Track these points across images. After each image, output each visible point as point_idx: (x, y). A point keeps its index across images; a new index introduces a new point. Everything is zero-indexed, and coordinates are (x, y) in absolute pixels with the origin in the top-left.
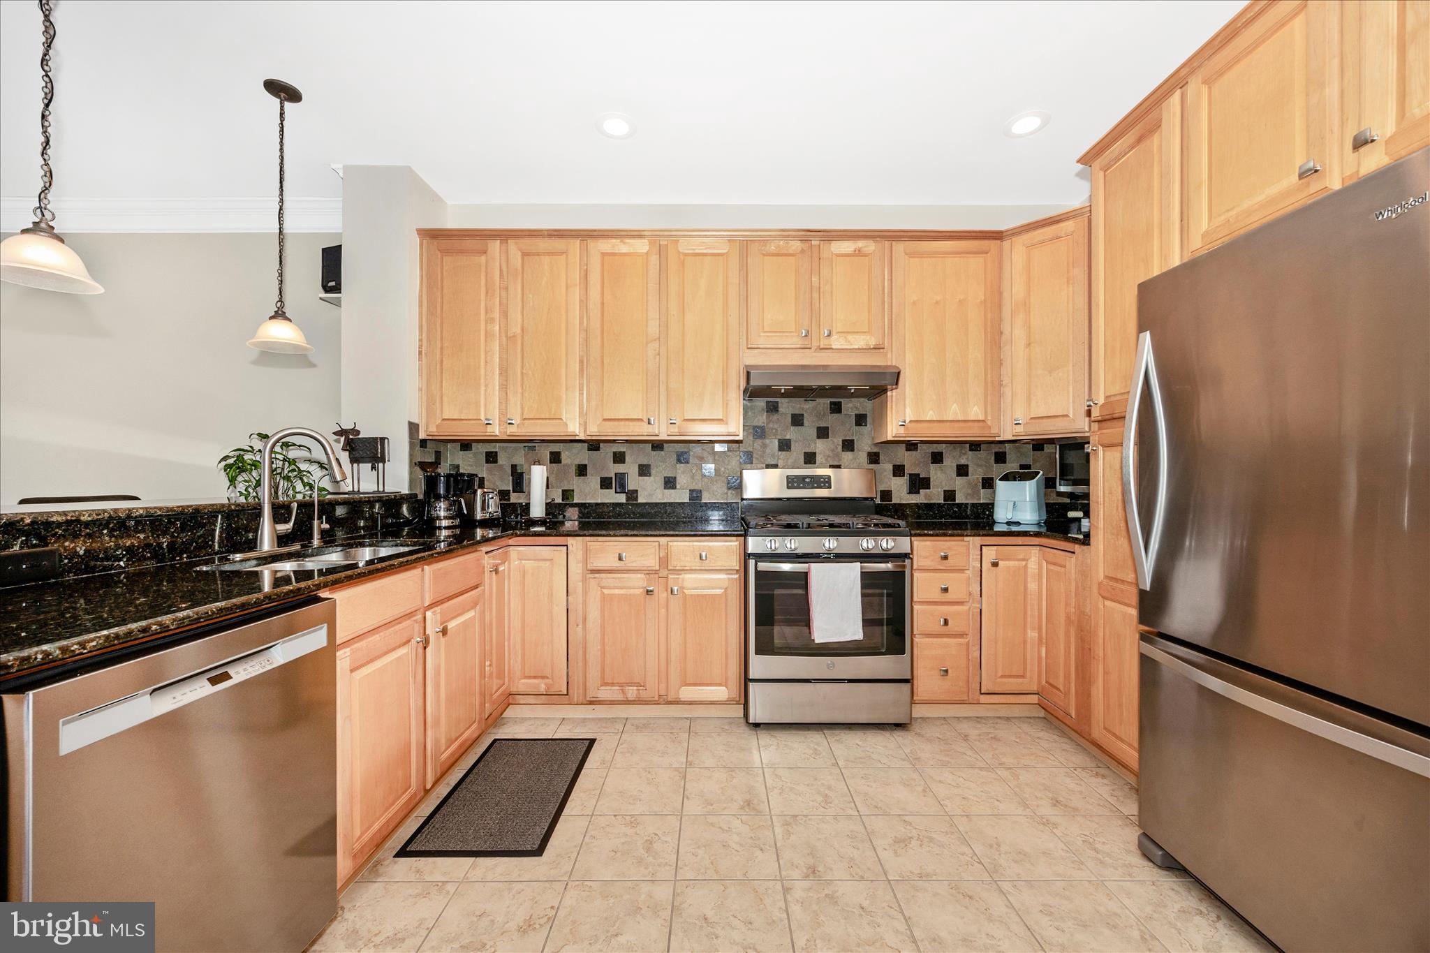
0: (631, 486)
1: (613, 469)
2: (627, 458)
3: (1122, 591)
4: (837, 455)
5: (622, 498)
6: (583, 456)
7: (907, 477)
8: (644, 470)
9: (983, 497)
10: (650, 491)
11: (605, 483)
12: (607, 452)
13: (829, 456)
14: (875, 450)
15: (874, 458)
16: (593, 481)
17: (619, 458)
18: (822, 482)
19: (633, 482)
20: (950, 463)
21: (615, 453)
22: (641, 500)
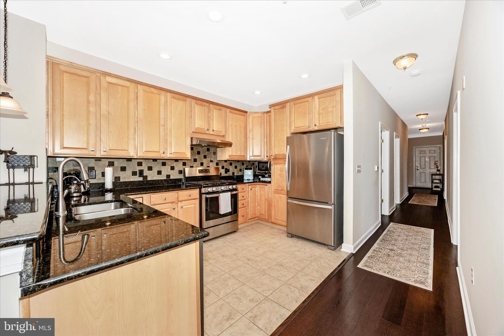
0: (145, 174)
1: (138, 169)
2: (143, 164)
3: (279, 191)
4: (209, 163)
5: (141, 179)
6: (124, 164)
7: (224, 169)
8: (150, 168)
9: (240, 174)
10: (152, 176)
11: (134, 173)
12: (135, 162)
13: (207, 164)
14: (218, 162)
15: (217, 164)
16: (129, 172)
17: (140, 164)
18: (208, 171)
19: (147, 172)
20: (233, 165)
21: (138, 162)
22: (149, 179)
